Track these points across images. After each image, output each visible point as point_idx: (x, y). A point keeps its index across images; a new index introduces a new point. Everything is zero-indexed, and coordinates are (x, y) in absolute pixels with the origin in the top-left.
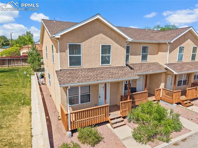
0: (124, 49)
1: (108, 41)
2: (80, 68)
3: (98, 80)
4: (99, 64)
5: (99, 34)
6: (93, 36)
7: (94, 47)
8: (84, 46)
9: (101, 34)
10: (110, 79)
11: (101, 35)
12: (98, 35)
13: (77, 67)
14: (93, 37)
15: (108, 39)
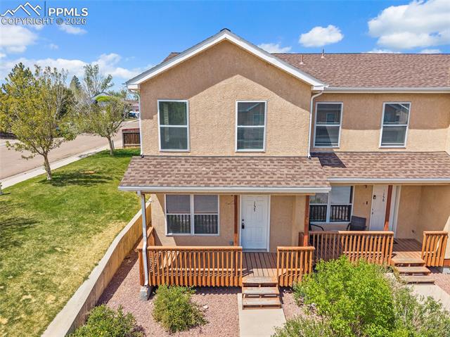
0: (304, 111)
1: (255, 92)
2: (185, 154)
3: (207, 185)
4: (231, 149)
5: (232, 76)
6: (216, 83)
7: (219, 107)
8: (196, 105)
9: (238, 76)
10: (242, 185)
11: (238, 79)
12: (230, 79)
13: (178, 152)
14: (217, 85)
15: (258, 88)
